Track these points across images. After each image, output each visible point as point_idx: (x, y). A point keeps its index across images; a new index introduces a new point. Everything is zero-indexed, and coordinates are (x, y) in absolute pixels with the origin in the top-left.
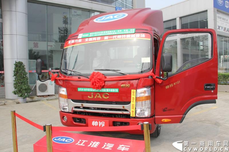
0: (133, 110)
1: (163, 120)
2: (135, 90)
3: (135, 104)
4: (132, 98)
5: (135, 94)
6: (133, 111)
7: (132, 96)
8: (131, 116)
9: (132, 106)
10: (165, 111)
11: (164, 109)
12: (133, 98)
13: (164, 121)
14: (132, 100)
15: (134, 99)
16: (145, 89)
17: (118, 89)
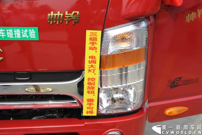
0: (90, 96)
1: (168, 112)
2: (99, 33)
3: (97, 77)
4: (87, 59)
5: (98, 46)
6: (90, 101)
7: (88, 53)
8: (85, 114)
9: (89, 84)
10: (175, 86)
11: (174, 82)
12: (92, 57)
13: (170, 113)
14: (87, 65)
15: (95, 62)
16: (129, 28)
17: (37, 28)
